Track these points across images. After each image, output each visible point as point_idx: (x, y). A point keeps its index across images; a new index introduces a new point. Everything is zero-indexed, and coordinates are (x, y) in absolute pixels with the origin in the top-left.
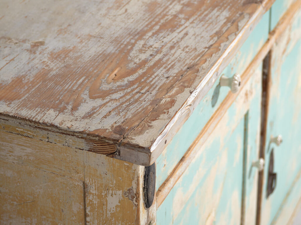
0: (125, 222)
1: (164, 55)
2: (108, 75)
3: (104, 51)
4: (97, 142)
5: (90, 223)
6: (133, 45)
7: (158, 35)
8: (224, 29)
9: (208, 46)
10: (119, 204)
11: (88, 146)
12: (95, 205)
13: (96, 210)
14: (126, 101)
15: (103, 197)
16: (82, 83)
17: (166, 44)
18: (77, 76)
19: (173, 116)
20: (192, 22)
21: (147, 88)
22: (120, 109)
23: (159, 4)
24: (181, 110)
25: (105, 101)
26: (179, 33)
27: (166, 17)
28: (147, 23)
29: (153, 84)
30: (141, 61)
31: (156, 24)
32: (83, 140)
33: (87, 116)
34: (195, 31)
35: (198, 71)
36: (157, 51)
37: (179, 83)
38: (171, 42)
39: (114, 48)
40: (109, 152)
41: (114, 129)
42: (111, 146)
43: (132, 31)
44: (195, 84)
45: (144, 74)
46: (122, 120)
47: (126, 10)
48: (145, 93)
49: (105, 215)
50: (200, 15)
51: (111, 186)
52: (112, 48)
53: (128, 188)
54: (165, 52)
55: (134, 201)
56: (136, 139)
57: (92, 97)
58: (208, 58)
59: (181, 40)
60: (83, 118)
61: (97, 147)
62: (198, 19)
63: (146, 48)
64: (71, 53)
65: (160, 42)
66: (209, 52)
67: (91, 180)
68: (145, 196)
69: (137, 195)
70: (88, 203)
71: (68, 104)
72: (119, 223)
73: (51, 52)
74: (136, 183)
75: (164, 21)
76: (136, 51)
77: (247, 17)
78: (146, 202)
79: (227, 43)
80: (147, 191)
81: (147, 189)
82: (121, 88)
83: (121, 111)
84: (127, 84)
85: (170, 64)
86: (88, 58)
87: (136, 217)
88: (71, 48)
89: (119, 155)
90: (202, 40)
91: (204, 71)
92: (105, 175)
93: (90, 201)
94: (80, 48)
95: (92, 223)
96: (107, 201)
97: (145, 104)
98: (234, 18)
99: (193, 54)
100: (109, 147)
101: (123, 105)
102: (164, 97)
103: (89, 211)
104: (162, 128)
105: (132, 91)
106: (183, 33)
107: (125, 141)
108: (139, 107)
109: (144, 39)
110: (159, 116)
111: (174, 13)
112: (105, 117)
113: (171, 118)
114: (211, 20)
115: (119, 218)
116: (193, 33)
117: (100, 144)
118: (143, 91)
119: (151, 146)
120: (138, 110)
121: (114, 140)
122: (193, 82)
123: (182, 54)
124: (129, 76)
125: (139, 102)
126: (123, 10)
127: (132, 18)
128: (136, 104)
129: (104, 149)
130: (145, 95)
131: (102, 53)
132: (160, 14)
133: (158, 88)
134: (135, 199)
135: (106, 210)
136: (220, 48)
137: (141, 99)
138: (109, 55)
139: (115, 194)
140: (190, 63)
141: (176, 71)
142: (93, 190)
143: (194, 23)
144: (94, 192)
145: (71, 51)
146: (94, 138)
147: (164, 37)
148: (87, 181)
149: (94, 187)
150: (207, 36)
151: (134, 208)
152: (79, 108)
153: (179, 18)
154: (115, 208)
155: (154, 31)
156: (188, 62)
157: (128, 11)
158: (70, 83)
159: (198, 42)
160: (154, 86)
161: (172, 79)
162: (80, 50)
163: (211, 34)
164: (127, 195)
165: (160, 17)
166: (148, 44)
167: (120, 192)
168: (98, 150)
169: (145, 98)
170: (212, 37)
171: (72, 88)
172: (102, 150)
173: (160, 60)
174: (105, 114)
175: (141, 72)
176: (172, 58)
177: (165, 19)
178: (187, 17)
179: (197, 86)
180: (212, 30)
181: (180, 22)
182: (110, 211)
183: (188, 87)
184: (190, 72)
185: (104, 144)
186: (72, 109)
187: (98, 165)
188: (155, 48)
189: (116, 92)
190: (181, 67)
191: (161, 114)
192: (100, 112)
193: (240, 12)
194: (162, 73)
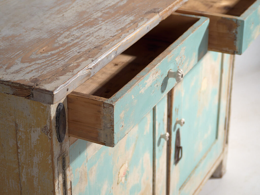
0: (43, 152)
1: (81, 40)
2: (38, 50)
3: (40, 37)
4: (18, 88)
5: (20, 154)
6: (62, 34)
7: (80, 29)
8: (127, 27)
9: (113, 36)
10: (39, 138)
11: (12, 91)
12: (24, 140)
13: (24, 143)
14: (45, 65)
15: (28, 133)
16: (18, 54)
17: (85, 34)
18: (16, 50)
19: (75, 73)
20: (107, 23)
21: (63, 58)
22: (40, 69)
23: (87, 12)
24: (83, 71)
25: (31, 64)
26: (95, 28)
27: (90, 19)
28: (75, 22)
29: (68, 56)
30: (64, 43)
31: (81, 23)
32: (9, 87)
33: (15, 73)
34: (106, 27)
35: (101, 49)
36: (77, 38)
37: (86, 56)
38: (88, 33)
39: (48, 35)
40: (26, 95)
41: (31, 80)
42: (27, 90)
43: (63, 26)
44: (97, 56)
45: (63, 50)
46: (39, 75)
47: (63, 15)
48: (60, 60)
49: (30, 147)
50: (114, 19)
51: (33, 124)
52: (46, 35)
53: (44, 126)
54: (82, 38)
55: (49, 136)
56: (45, 86)
57: (22, 62)
58: (111, 42)
59: (96, 32)
60: (12, 73)
61: (18, 91)
62: (111, 21)
63: (69, 36)
64: (17, 37)
65: (80, 33)
66: (113, 39)
67: (20, 120)
68: (57, 133)
69: (51, 131)
70: (18, 138)
71: (4, 65)
72: (40, 153)
73: (3, 37)
74: (49, 122)
75: (87, 22)
76: (62, 37)
77: (145, 20)
78: (58, 137)
79: (127, 34)
80: (58, 128)
81: (58, 127)
82: (45, 57)
83: (40, 70)
84: (49, 55)
85: (83, 45)
86: (28, 40)
87: (50, 148)
88: (18, 35)
89: (33, 97)
90: (110, 32)
91: (106, 49)
92: (29, 116)
93: (20, 136)
94: (24, 35)
95: (22, 153)
96: (31, 136)
97: (58, 66)
98: (136, 21)
99: (101, 40)
100: (26, 91)
101: (43, 67)
102: (73, 63)
103: (19, 145)
104: (66, 80)
105: (52, 59)
106: (98, 28)
107: (37, 87)
108: (53, 68)
109: (70, 31)
110: (66, 74)
111: (96, 17)
112: (28, 73)
113: (74, 75)
114: (120, 22)
115: (40, 149)
116: (105, 28)
117: (20, 89)
118: (59, 60)
119: (54, 90)
120: (52, 69)
121: (29, 86)
122: (96, 55)
123: (93, 40)
124: (53, 51)
125: (55, 65)
126: (61, 15)
127: (66, 20)
128: (52, 67)
129: (23, 93)
130: (60, 62)
131: (38, 38)
132: (86, 18)
133: (70, 58)
134: (49, 134)
135: (31, 143)
136: (121, 36)
137: (56, 64)
138: (43, 39)
139: (36, 131)
140: (97, 45)
141: (86, 49)
142: (21, 128)
143: (108, 23)
144: (22, 130)
145: (17, 36)
146: (16, 85)
147: (85, 30)
148: (17, 122)
149: (22, 126)
150: (114, 30)
151: (49, 140)
152: (11, 68)
153: (98, 20)
154: (36, 141)
155: (78, 27)
156: (96, 44)
157: (64, 16)
158: (10, 54)
159: (107, 33)
160: (68, 57)
161: (82, 53)
162: (23, 36)
163: (117, 29)
164: (44, 131)
165: (85, 19)
166: (72, 34)
167: (39, 129)
168: (19, 94)
169: (59, 63)
170: (117, 31)
171: (10, 57)
172: (21, 94)
173: (77, 42)
174: (28, 71)
175: (61, 49)
176: (86, 42)
177: (89, 20)
178: (104, 20)
179: (99, 57)
180: (119, 27)
181: (98, 22)
182: (33, 144)
183: (91, 58)
184: (96, 49)
185: (23, 89)
186: (6, 68)
187: (23, 109)
188: (76, 36)
189: (40, 59)
190: (90, 47)
191: (67, 72)
192: (25, 70)
193: (141, 18)
194: (76, 50)
